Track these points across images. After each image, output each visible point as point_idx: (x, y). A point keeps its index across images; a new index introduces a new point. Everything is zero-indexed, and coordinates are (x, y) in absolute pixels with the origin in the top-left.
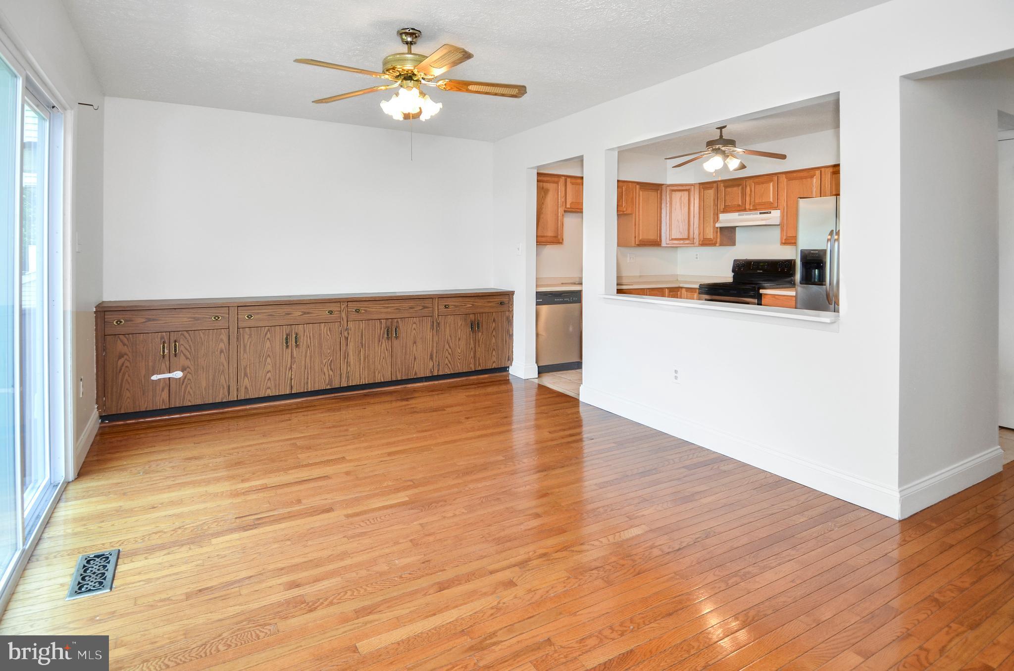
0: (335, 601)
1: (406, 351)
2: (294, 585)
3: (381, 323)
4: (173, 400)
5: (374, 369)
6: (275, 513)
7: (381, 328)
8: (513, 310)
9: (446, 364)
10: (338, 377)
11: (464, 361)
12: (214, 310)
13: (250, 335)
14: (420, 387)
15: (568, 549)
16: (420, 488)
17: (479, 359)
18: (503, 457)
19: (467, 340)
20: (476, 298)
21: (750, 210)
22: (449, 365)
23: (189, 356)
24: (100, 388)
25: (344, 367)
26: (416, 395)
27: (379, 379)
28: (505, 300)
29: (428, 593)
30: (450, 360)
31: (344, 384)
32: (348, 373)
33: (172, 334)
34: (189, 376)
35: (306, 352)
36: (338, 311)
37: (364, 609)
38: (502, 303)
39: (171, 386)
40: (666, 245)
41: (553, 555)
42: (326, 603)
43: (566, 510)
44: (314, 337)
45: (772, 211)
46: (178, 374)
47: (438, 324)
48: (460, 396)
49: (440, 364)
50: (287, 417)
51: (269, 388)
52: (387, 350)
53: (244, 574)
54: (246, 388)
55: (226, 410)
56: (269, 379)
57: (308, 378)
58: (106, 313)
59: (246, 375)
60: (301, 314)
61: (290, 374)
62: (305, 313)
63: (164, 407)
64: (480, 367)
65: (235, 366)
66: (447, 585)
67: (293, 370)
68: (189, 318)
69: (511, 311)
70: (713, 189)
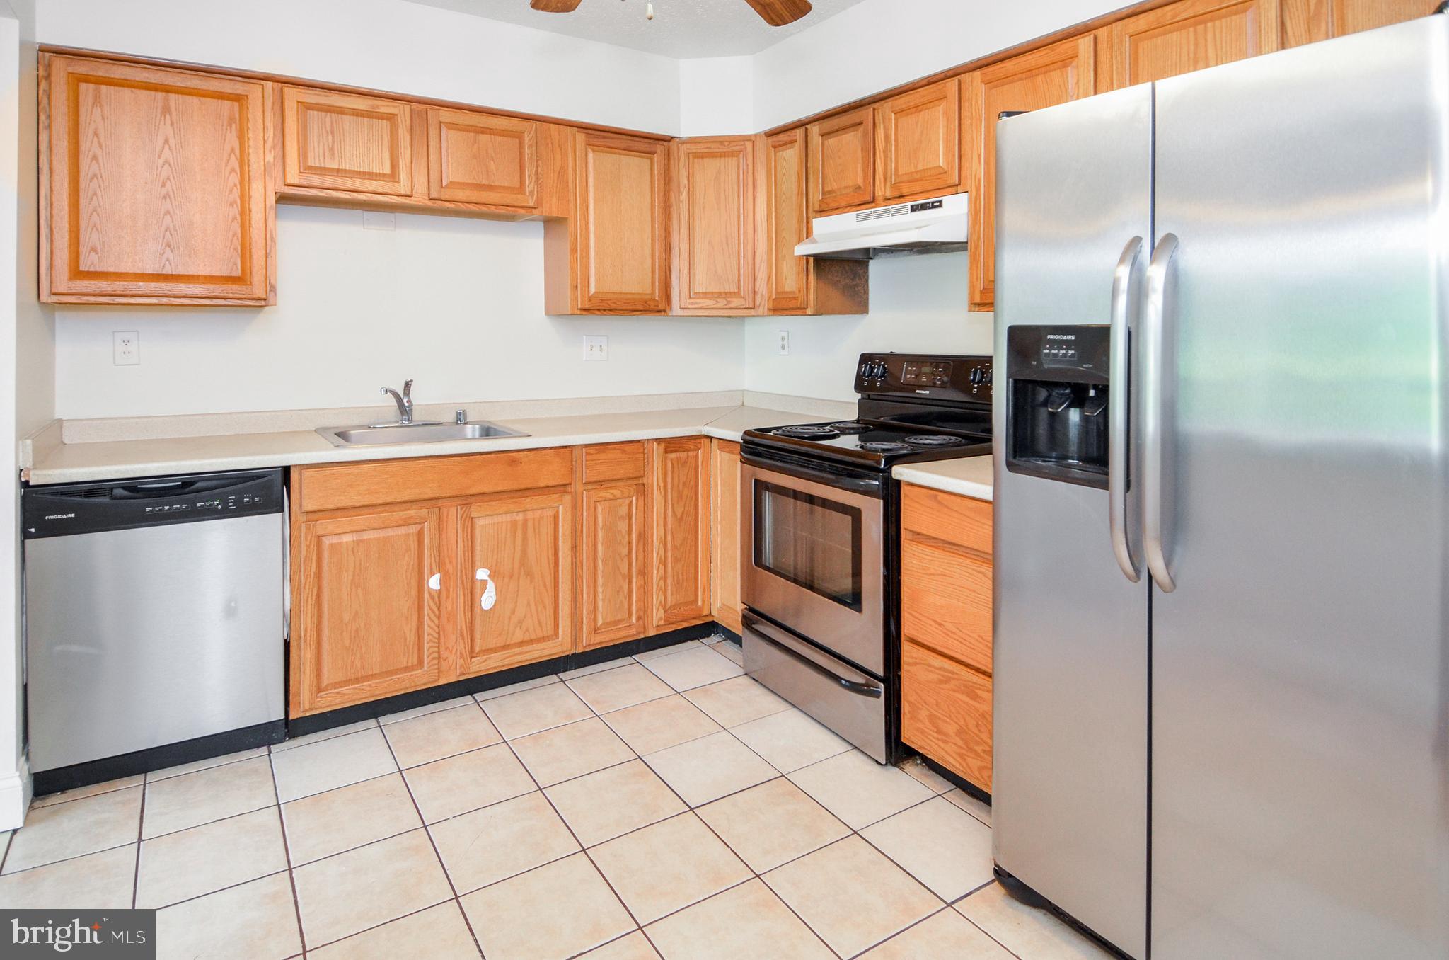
21: (887, 200)
40: (681, 313)
45: (946, 200)
70: (797, 145)
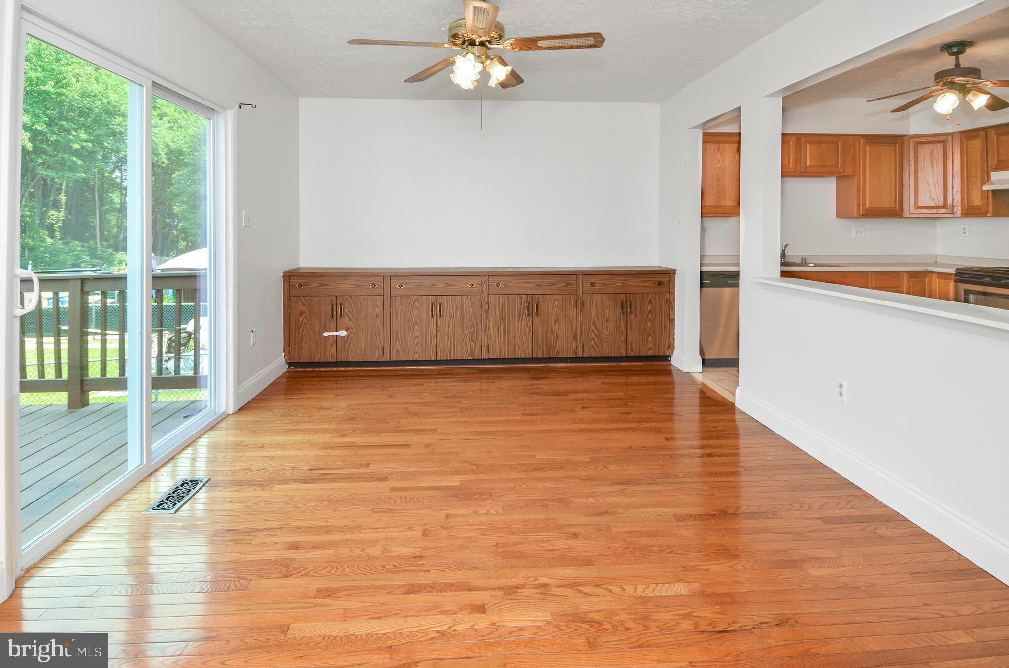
0: (311, 573)
1: (547, 329)
2: (295, 546)
3: (521, 298)
4: (340, 356)
5: (514, 345)
6: (341, 472)
7: (521, 304)
8: (674, 291)
9: (592, 346)
10: (479, 349)
11: (614, 345)
12: (372, 279)
13: (401, 303)
14: (561, 368)
15: (576, 588)
16: (480, 475)
17: (631, 344)
18: (590, 458)
19: (616, 322)
20: (628, 276)
22: (596, 347)
23: (352, 318)
24: (286, 339)
25: (485, 339)
26: (552, 375)
27: (519, 354)
28: (665, 279)
29: (393, 592)
30: (597, 341)
31: (485, 356)
32: (488, 346)
33: (339, 297)
34: (352, 335)
35: (449, 323)
36: (479, 284)
37: (327, 589)
38: (660, 283)
39: (338, 342)
40: (910, 216)
41: (554, 589)
42: (303, 573)
43: (612, 538)
44: (456, 308)
46: (343, 333)
47: (583, 303)
48: (595, 382)
49: (585, 345)
50: (420, 381)
51: (416, 353)
52: (527, 325)
53: (269, 525)
54: (397, 350)
55: (382, 368)
56: (417, 344)
57: (451, 347)
58: (291, 278)
59: (397, 339)
60: (445, 285)
61: (435, 343)
62: (448, 285)
63: (332, 361)
64: (632, 353)
65: (389, 329)
66: (418, 589)
67: (438, 338)
68: (351, 285)
69: (672, 293)
70: (981, 138)
